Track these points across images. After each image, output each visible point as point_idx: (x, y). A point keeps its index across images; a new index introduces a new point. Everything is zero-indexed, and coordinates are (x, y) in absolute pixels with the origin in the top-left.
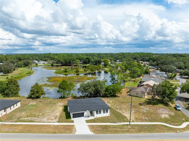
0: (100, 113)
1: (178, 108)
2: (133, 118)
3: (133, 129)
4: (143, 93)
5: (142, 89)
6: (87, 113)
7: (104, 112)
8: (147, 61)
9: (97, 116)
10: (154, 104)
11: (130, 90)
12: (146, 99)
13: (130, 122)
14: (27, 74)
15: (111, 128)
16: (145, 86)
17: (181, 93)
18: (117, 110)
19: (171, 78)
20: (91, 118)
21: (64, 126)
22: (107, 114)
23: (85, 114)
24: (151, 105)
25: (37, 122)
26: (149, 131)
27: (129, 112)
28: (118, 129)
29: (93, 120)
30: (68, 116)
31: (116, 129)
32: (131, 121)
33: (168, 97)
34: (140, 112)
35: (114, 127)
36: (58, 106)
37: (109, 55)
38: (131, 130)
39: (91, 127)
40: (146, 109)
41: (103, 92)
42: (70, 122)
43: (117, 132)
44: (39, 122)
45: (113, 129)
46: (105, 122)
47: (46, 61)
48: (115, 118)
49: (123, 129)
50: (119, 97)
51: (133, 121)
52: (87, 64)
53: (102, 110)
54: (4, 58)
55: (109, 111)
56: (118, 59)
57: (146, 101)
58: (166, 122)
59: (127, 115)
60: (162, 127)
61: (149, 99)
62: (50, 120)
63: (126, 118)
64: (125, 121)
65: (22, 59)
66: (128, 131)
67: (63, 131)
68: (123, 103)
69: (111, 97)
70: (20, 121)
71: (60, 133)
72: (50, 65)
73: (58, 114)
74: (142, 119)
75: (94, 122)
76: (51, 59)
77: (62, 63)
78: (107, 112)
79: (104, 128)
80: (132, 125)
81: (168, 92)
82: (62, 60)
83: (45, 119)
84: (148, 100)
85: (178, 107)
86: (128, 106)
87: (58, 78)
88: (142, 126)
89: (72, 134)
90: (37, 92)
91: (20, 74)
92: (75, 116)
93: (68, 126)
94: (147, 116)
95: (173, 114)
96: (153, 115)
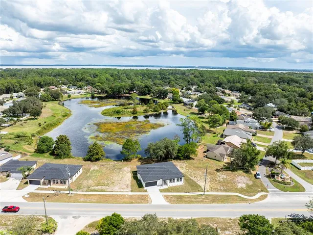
0: (174, 181)
1: (258, 177)
2: (208, 187)
3: (208, 199)
4: (222, 156)
5: (221, 149)
6: (160, 182)
7: (178, 181)
8: (237, 91)
9: (170, 184)
10: (233, 170)
11: (208, 151)
12: (225, 163)
13: (204, 192)
14: (63, 116)
15: (185, 198)
16: (226, 145)
17: (266, 157)
18: (191, 178)
19: (264, 129)
20: (165, 187)
21: (139, 196)
22: (181, 183)
23: (158, 183)
24: (230, 172)
25: (109, 192)
26: (222, 202)
27: (203, 180)
28: (193, 200)
29: (167, 189)
30: (140, 185)
31: (190, 199)
32: (206, 191)
33: (249, 163)
34: (216, 181)
35: (189, 197)
36: (125, 172)
37: (179, 76)
38: (205, 200)
39: (166, 197)
40: (222, 176)
41: (175, 153)
42: (144, 192)
43: (191, 202)
44: (111, 192)
45: (188, 199)
46: (179, 192)
47: (80, 87)
48: (189, 187)
49: (197, 200)
50: (194, 159)
51: (208, 191)
52: (145, 95)
53: (176, 179)
54: (17, 84)
55: (183, 180)
56: (193, 85)
57: (224, 166)
58: (240, 192)
59: (202, 184)
60: (235, 198)
61: (228, 163)
62: (122, 189)
63: (200, 187)
64: (199, 191)
65: (42, 83)
66: (202, 202)
67: (139, 201)
68: (198, 168)
69: (184, 159)
70: (91, 191)
71: (136, 202)
72: (89, 95)
73: (129, 182)
74: (217, 188)
75: (168, 192)
76: (87, 82)
77: (106, 92)
78: (181, 180)
79: (179, 198)
80: (206, 195)
81: (249, 158)
82: (107, 89)
83: (116, 188)
84: (227, 165)
85: (258, 175)
86: (203, 173)
87: (110, 125)
88: (216, 196)
89: (148, 204)
90: (97, 154)
91: (52, 116)
92: (148, 185)
93: (142, 195)
94: (223, 186)
95: (250, 183)
96: (229, 185)
